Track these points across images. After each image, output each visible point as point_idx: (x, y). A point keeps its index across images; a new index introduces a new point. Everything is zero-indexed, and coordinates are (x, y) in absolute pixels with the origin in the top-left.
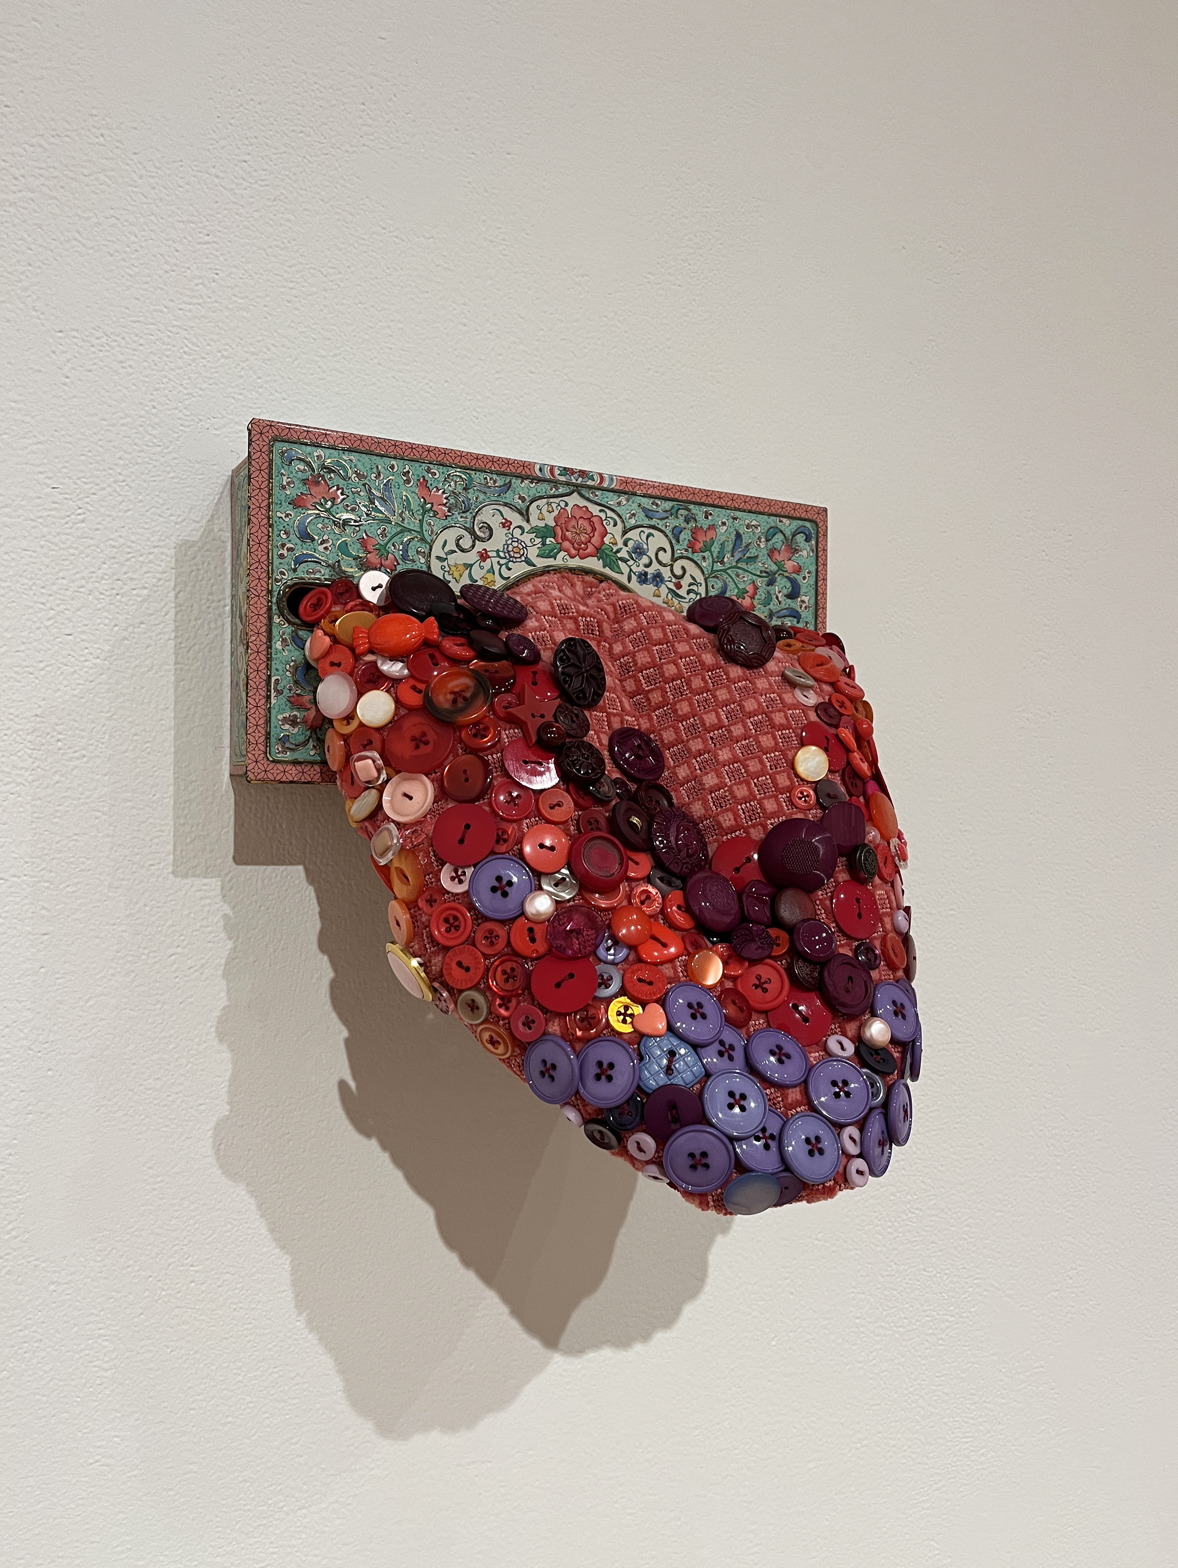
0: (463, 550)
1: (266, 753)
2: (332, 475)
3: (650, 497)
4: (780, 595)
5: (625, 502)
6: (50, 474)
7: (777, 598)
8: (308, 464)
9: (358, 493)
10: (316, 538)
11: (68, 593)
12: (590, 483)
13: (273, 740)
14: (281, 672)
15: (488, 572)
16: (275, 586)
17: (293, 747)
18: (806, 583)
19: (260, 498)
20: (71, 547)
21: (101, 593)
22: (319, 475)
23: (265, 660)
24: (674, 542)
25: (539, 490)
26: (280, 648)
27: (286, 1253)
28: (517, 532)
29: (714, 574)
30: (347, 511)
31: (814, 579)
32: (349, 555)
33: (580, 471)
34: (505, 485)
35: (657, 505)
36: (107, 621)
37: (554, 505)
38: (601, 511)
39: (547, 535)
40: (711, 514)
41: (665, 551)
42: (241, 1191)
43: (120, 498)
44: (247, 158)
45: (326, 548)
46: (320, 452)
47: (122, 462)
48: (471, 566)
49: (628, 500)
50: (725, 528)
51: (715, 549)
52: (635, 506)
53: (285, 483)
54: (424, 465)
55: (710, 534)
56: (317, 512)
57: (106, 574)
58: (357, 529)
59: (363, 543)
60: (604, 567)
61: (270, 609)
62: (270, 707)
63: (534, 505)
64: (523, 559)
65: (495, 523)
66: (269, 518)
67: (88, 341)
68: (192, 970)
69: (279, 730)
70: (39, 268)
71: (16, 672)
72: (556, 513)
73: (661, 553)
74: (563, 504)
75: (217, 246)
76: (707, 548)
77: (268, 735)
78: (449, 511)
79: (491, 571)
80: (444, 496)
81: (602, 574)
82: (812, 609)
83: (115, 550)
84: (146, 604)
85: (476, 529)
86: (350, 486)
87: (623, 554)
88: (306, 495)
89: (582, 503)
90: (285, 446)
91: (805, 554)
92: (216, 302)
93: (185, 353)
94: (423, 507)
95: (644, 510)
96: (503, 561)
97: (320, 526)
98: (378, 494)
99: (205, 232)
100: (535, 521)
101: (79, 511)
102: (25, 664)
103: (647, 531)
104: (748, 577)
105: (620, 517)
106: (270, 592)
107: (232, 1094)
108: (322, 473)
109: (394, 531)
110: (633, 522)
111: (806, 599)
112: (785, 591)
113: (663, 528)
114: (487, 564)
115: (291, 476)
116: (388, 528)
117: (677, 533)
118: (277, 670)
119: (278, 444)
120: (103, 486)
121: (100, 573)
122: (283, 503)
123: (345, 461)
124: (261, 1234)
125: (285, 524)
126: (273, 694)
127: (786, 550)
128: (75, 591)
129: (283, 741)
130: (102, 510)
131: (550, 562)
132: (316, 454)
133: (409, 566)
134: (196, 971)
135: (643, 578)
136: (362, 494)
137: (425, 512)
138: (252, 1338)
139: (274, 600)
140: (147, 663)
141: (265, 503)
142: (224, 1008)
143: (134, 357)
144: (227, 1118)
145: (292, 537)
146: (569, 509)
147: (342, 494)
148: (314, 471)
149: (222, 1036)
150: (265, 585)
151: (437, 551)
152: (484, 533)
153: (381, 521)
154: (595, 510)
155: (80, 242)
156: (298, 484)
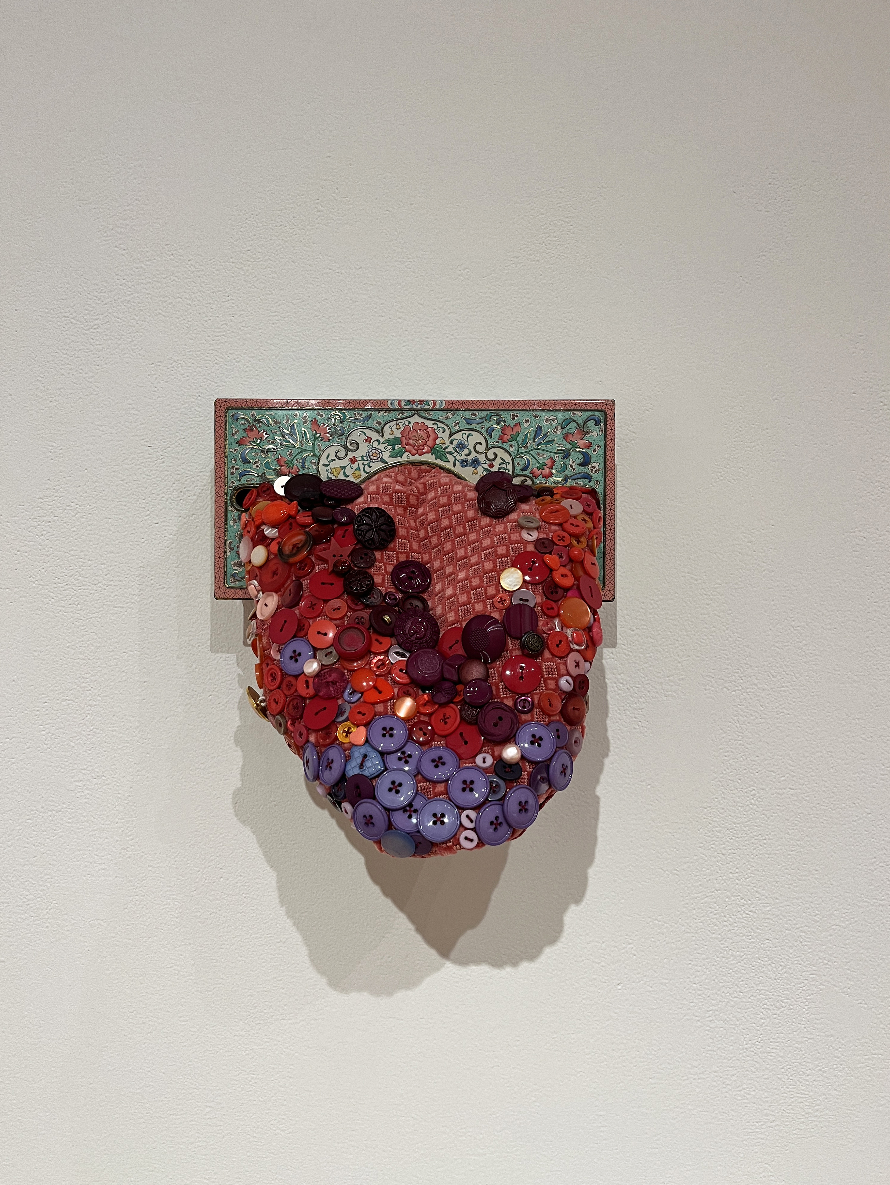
0: (339, 459)
1: (224, 583)
2: (260, 424)
3: (470, 410)
4: (573, 465)
5: (451, 416)
6: (147, 440)
7: (571, 466)
8: (247, 420)
9: (275, 432)
10: (251, 461)
11: (156, 501)
12: (426, 407)
13: (229, 575)
14: (232, 537)
15: (356, 470)
16: (229, 490)
17: (239, 579)
18: (596, 456)
19: (220, 442)
20: (157, 477)
21: (172, 500)
22: (253, 425)
23: (224, 531)
24: (487, 437)
25: (390, 416)
26: (232, 524)
27: (273, 870)
28: (375, 444)
29: (519, 455)
30: (269, 444)
31: (603, 451)
32: (271, 469)
33: (420, 401)
34: (367, 416)
35: (475, 415)
36: (176, 515)
37: (401, 425)
38: (433, 424)
39: (396, 443)
40: (517, 416)
41: (481, 444)
42: (248, 831)
43: (182, 448)
44: (249, 248)
45: (257, 466)
46: (254, 412)
47: (182, 428)
48: (345, 467)
49: (453, 415)
50: (528, 424)
51: (520, 439)
52: (458, 418)
53: (234, 432)
54: (315, 411)
55: (516, 429)
56: (252, 446)
57: (175, 490)
58: (275, 453)
59: (278, 460)
60: (436, 459)
61: (226, 503)
62: (226, 558)
63: (387, 425)
64: (379, 459)
65: (360, 440)
66: (225, 453)
67: (166, 367)
68: (220, 705)
69: (232, 570)
70: (142, 332)
71: (131, 545)
72: (402, 429)
73: (478, 446)
74: (407, 423)
75: (233, 301)
76: (514, 438)
77: (225, 573)
78: (331, 436)
79: (358, 469)
80: (328, 428)
81: (434, 464)
82: (602, 472)
83: (179, 476)
84: (196, 504)
85: (348, 444)
86: (271, 429)
87: (450, 449)
88: (246, 438)
89: (420, 420)
90: (234, 412)
91: (595, 434)
92: (233, 332)
93: (216, 363)
94: (314, 436)
95: (465, 419)
96: (365, 463)
97: (253, 454)
98: (287, 432)
99: (227, 295)
100: (387, 436)
101: (162, 457)
102: (136, 540)
103: (467, 433)
104: (546, 455)
105: (447, 426)
106: (226, 494)
107: (243, 775)
108: (254, 424)
109: (297, 452)
110: (457, 428)
111: (596, 465)
112: (578, 461)
113: (480, 430)
114: (355, 466)
115: (237, 428)
116: (293, 450)
117: (490, 432)
118: (230, 536)
119: (230, 411)
120: (174, 442)
121: (172, 489)
122: (233, 443)
123: (268, 415)
124: (259, 857)
125: (234, 455)
126: (228, 550)
127: (578, 433)
128: (160, 500)
129: (234, 576)
130: (173, 455)
131: (399, 459)
132: (251, 414)
133: (306, 471)
134: (223, 705)
135: (464, 463)
136: (278, 433)
137: (316, 438)
138: (255, 915)
139: (229, 498)
140: (196, 536)
141: (223, 445)
142: (238, 726)
143: (189, 371)
144: (239, 789)
145: (238, 462)
146: (411, 425)
147: (266, 434)
148: (250, 423)
149: (237, 742)
150: (223, 490)
151: (323, 460)
152: (353, 447)
153: (289, 447)
154: (429, 424)
155: (162, 315)
156: (241, 432)
